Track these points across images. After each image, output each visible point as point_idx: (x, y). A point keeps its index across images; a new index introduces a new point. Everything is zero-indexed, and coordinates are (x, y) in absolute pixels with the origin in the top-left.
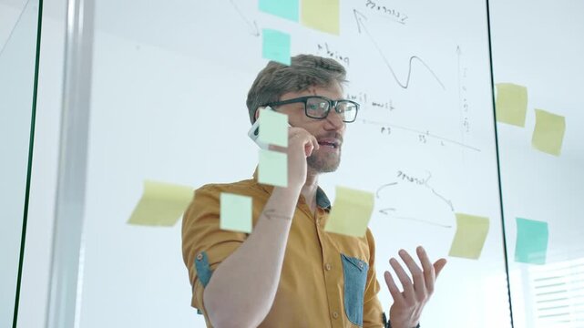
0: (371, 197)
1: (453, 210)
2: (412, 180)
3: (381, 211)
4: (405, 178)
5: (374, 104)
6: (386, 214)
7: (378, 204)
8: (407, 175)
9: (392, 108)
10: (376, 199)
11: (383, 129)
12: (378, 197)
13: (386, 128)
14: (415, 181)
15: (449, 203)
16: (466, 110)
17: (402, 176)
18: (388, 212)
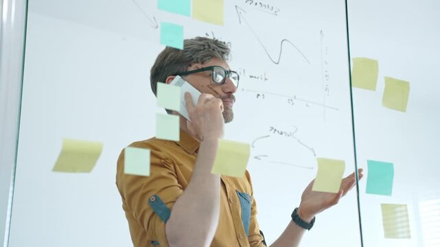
0: (247, 147)
1: (315, 155)
2: (282, 134)
3: (256, 158)
4: (276, 132)
5: (251, 77)
6: (260, 159)
7: (253, 153)
8: (278, 130)
9: (266, 79)
10: (251, 148)
11: (258, 95)
12: (253, 147)
13: (261, 94)
14: (284, 134)
15: (313, 150)
16: (327, 80)
17: (273, 131)
18: (260, 157)
